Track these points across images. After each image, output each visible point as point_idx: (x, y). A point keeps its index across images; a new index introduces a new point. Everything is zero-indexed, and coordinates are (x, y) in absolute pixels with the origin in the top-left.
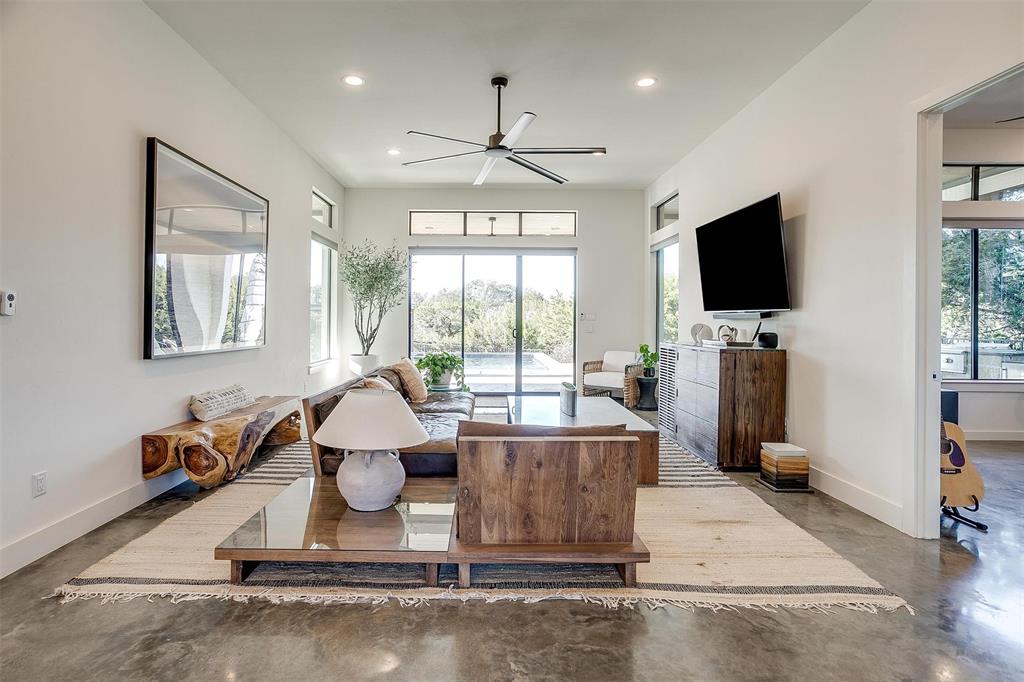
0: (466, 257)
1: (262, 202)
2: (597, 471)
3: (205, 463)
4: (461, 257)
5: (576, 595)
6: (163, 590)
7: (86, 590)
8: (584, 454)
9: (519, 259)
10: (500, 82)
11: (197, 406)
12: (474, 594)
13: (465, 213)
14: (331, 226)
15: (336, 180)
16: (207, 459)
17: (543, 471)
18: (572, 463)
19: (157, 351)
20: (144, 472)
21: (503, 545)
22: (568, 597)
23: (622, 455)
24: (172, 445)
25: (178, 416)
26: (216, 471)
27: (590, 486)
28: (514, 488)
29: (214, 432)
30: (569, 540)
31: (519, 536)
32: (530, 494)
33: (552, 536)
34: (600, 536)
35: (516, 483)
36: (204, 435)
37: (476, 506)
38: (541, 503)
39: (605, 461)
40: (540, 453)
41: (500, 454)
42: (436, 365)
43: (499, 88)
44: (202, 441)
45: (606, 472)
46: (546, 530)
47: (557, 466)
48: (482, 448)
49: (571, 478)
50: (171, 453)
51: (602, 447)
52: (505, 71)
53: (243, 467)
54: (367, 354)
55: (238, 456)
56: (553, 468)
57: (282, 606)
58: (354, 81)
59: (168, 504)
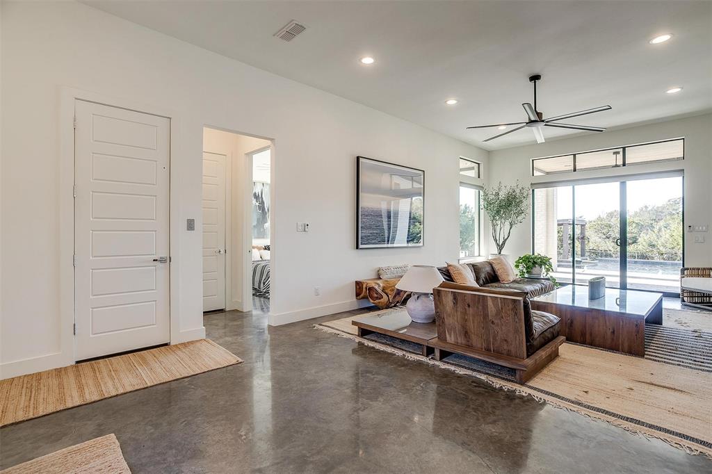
0: (575, 187)
1: (420, 172)
2: (498, 313)
3: (376, 295)
4: (571, 187)
5: (483, 377)
6: (339, 332)
7: (321, 327)
8: (490, 303)
9: (623, 184)
10: (535, 78)
11: (381, 272)
12: (437, 363)
13: (574, 155)
14: (479, 177)
15: (481, 149)
16: (377, 294)
17: (471, 309)
18: (485, 307)
19: (361, 246)
20: (357, 296)
21: (456, 344)
22: (478, 376)
23: (511, 306)
24: (364, 286)
25: (373, 276)
26: (382, 300)
27: (496, 321)
28: (459, 317)
29: (384, 283)
30: (488, 350)
31: (464, 342)
32: (466, 321)
33: (479, 346)
34: (505, 352)
35: (459, 313)
36: (378, 284)
37: (443, 322)
38: (472, 326)
39: (502, 308)
40: (468, 300)
41: (450, 297)
42: (529, 261)
43: (535, 82)
44: (376, 287)
45: (503, 315)
46: (476, 341)
47: (478, 308)
48: (443, 293)
49: (486, 316)
50: (364, 290)
51: (499, 301)
52: (536, 72)
53: (398, 302)
54: (500, 253)
55: (395, 296)
56: (475, 309)
57: (367, 347)
58: (452, 102)
59: (363, 311)
